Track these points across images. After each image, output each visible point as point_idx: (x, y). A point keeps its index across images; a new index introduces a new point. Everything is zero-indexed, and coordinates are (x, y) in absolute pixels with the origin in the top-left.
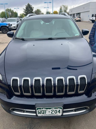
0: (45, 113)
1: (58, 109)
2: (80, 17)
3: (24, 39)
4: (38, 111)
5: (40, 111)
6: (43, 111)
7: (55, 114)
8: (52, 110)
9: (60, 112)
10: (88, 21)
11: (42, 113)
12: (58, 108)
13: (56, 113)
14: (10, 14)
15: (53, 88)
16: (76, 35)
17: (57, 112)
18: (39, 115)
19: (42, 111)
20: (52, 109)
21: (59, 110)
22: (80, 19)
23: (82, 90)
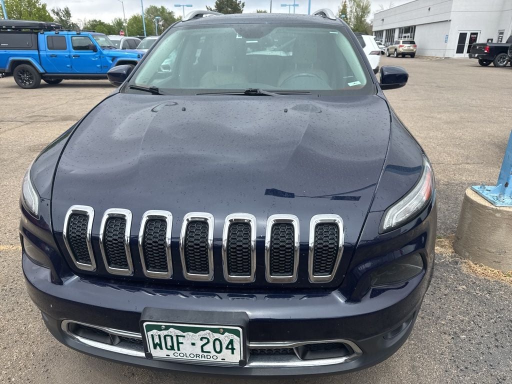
0: (179, 349)
1: (226, 334)
2: (412, 43)
3: (157, 89)
4: (152, 336)
5: (159, 336)
6: (169, 339)
7: (213, 353)
8: (201, 339)
9: (233, 349)
10: (442, 56)
11: (166, 348)
12: (225, 331)
13: (218, 349)
14: (161, 23)
15: (212, 252)
16: (351, 84)
17: (224, 346)
18: (157, 353)
19: (165, 337)
20: (202, 334)
21: (231, 342)
22: (411, 48)
23: (327, 271)
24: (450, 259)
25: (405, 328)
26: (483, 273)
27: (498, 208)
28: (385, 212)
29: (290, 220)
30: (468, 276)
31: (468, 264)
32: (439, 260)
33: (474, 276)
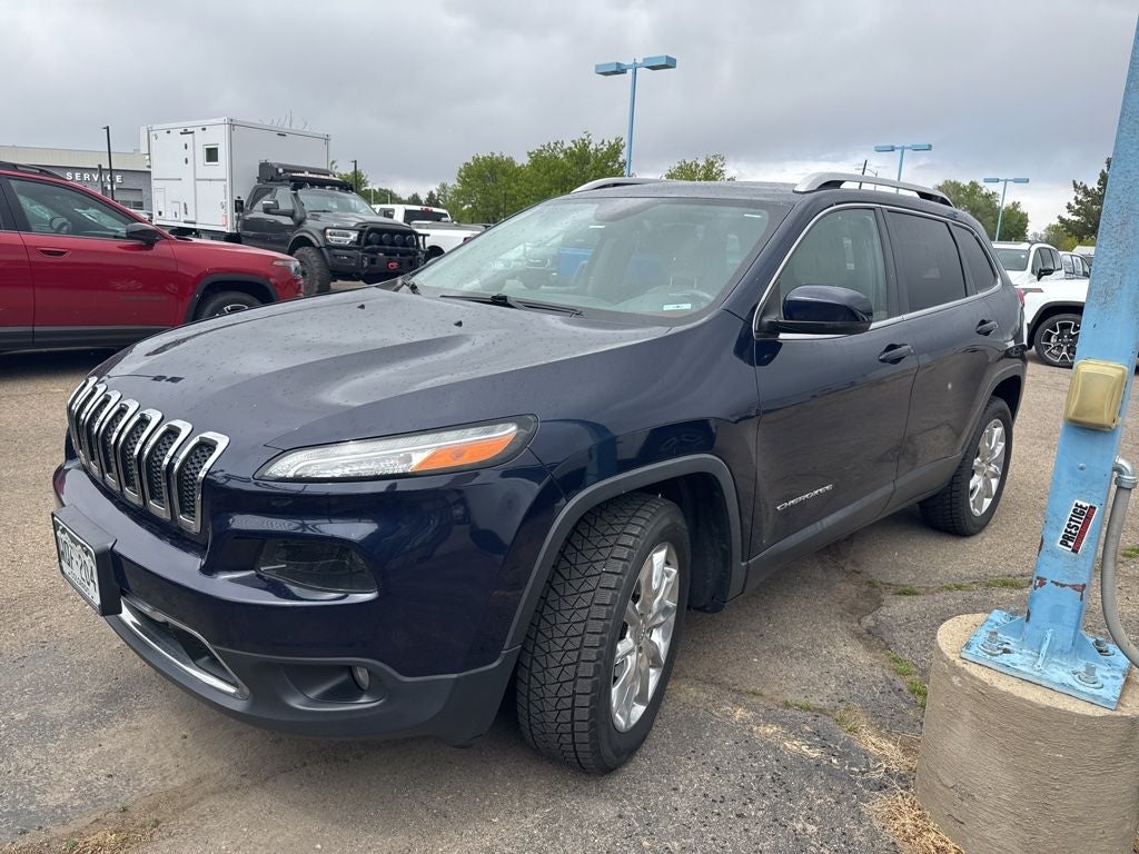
1: (89, 557)
12: (88, 552)
16: (669, 308)
20: (78, 549)
21: (92, 570)
23: (191, 513)
24: (881, 775)
25: (365, 702)
26: (905, 832)
27: (959, 662)
28: (284, 452)
29: (179, 430)
30: (859, 818)
31: (897, 801)
32: (851, 765)
33: (877, 825)
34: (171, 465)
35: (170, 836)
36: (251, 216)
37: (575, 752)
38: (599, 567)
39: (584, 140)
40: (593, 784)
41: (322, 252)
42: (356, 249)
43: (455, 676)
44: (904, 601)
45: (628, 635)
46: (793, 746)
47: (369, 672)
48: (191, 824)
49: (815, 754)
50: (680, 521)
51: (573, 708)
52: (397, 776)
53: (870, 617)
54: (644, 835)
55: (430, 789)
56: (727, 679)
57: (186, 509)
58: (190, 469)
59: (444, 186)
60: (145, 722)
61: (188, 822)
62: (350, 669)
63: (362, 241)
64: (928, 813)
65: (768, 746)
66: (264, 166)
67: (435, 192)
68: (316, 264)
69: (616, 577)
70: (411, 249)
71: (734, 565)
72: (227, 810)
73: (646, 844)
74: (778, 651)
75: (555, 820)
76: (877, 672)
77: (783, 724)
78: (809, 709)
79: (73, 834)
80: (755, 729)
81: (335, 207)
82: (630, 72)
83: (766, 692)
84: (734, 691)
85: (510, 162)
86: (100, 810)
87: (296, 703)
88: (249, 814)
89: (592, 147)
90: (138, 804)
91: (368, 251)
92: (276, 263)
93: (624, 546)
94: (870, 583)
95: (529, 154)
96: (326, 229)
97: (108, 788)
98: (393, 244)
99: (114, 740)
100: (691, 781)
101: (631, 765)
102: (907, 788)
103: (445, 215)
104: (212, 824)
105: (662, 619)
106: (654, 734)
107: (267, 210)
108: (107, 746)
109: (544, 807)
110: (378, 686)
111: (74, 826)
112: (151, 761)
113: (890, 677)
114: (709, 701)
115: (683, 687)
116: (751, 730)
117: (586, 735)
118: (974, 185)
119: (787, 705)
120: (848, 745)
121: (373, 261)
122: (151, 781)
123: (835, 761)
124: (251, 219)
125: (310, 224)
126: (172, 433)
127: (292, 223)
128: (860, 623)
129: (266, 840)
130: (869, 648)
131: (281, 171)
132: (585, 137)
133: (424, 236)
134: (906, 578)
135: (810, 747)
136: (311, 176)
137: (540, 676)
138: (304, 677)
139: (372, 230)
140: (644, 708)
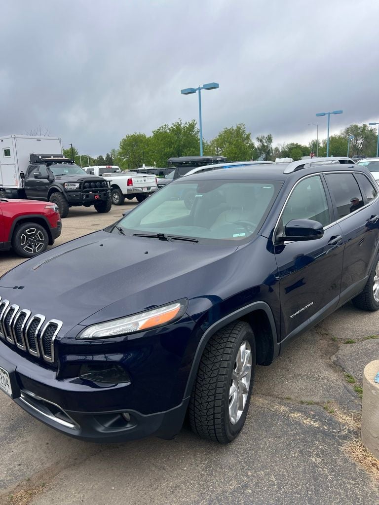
1: (5, 375)
9: (8, 385)
12: (5, 372)
14: (360, 142)
21: (7, 380)
23: (50, 355)
24: (346, 432)
25: (129, 427)
26: (358, 458)
27: (374, 384)
28: (87, 327)
29: (40, 319)
30: (339, 452)
31: (354, 444)
32: (333, 429)
33: (347, 455)
34: (39, 335)
35: (50, 490)
36: (28, 180)
37: (216, 436)
38: (219, 358)
39: (178, 123)
40: (224, 448)
41: (64, 195)
42: (79, 191)
43: (165, 412)
44: (348, 347)
45: (233, 384)
46: (307, 422)
47: (130, 415)
48: (58, 483)
49: (317, 425)
50: (250, 330)
51: (214, 419)
52: (140, 452)
53: (334, 356)
54: (249, 469)
55: (155, 457)
56: (275, 393)
57: (48, 353)
58: (47, 336)
59: (114, 151)
60: (29, 438)
61: (56, 482)
62: (121, 414)
63: (82, 187)
64: (367, 448)
65: (297, 423)
66: (32, 156)
67: (110, 154)
68: (61, 200)
69: (227, 362)
70: (104, 188)
71: (275, 346)
72: (72, 476)
73: (250, 473)
74: (296, 377)
75: (210, 466)
76: (340, 383)
77: (302, 412)
78: (312, 404)
79: (10, 493)
80: (290, 415)
81: (67, 172)
82: (197, 92)
83: (292, 397)
84: (279, 398)
85: (144, 136)
86: (19, 481)
87: (101, 429)
88: (81, 476)
89: (182, 126)
90: (34, 477)
91: (85, 192)
92: (47, 207)
93: (229, 348)
94: (333, 340)
95: (153, 132)
96: (64, 183)
97: (20, 470)
98: (96, 187)
99: (17, 448)
100: (265, 442)
101: (239, 438)
102: (357, 438)
103: (118, 169)
104: (66, 483)
105: (246, 373)
106: (247, 422)
107: (36, 177)
108: (15, 452)
109: (205, 460)
110: (134, 419)
111: (9, 489)
112: (35, 456)
113: (346, 385)
114: (269, 404)
115: (257, 398)
116: (288, 416)
117: (221, 430)
118: (365, 126)
119: (302, 403)
120: (330, 419)
121: (87, 196)
122: (37, 466)
123: (326, 428)
124: (29, 181)
125: (56, 181)
126: (37, 320)
127: (48, 182)
128: (330, 359)
129: (90, 488)
130: (335, 371)
131: (40, 157)
132: (179, 121)
133: (110, 182)
134: (349, 335)
135: (314, 422)
136: (55, 158)
137: (198, 407)
138: (103, 419)
139: (86, 182)
140: (242, 412)
